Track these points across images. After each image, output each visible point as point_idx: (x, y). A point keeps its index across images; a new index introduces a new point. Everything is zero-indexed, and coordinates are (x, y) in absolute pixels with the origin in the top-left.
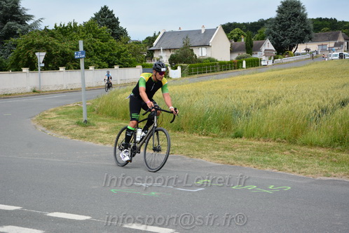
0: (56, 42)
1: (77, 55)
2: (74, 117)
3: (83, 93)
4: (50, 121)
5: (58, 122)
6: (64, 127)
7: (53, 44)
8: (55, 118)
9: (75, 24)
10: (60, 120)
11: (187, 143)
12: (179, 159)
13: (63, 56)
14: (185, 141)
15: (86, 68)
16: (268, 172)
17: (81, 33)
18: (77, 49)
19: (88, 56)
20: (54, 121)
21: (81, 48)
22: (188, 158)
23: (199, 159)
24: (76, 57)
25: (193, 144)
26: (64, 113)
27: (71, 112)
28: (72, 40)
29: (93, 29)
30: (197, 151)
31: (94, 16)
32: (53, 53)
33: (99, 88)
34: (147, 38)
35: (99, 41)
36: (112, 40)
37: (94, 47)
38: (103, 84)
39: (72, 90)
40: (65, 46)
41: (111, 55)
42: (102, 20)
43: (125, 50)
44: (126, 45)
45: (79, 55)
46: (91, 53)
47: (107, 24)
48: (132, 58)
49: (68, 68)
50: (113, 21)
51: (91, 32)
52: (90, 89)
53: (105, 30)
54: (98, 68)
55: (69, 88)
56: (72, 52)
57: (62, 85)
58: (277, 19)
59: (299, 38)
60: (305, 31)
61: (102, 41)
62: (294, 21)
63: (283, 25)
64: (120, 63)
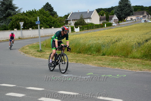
1: (37, 23)
2: (36, 48)
3: (40, 38)
4: (26, 50)
6: (32, 53)
7: (27, 19)
9: (35, 10)
10: (30, 50)
11: (83, 58)
12: (80, 65)
13: (31, 24)
14: (82, 57)
15: (41, 28)
16: (116, 69)
17: (38, 14)
18: (37, 20)
19: (41, 23)
20: (28, 50)
21: (38, 20)
22: (83, 64)
23: (88, 65)
25: (85, 59)
26: (32, 47)
27: (34, 46)
28: (34, 17)
29: (43, 12)
30: (87, 61)
31: (43, 7)
32: (27, 22)
33: (46, 36)
34: (65, 15)
35: (45, 17)
36: (51, 16)
37: (43, 19)
38: (47, 35)
39: (35, 38)
40: (31, 19)
41: (50, 23)
42: (46, 9)
43: (56, 21)
44: (57, 19)
45: (38, 23)
46: (42, 22)
47: (48, 10)
48: (59, 24)
49: (33, 28)
50: (51, 9)
51: (42, 13)
52: (42, 37)
53: (48, 12)
54: (46, 28)
55: (34, 37)
56: (35, 22)
57: (31, 36)
58: (119, 6)
59: (128, 14)
60: (130, 11)
61: (47, 17)
62: (126, 7)
63: (121, 9)
64: (54, 26)
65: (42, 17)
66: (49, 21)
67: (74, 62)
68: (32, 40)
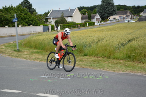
0: (3, 14)
1: (14, 20)
2: (12, 48)
3: (17, 37)
4: (1, 50)
5: (5, 50)
6: (8, 52)
7: (2, 15)
8: (4, 48)
9: (12, 6)
10: (6, 49)
13: (7, 21)
15: (18, 26)
16: (98, 71)
17: (15, 10)
18: (14, 18)
19: (18, 21)
20: (3, 49)
21: (16, 17)
24: (13, 21)
26: (8, 46)
27: (11, 45)
28: (11, 13)
29: (21, 9)
31: (21, 3)
32: (2, 19)
33: (23, 35)
34: (45, 13)
35: (23, 14)
36: (29, 14)
37: (21, 17)
38: (25, 33)
39: (11, 36)
40: (7, 16)
41: (29, 20)
42: (24, 5)
43: (35, 18)
44: (36, 16)
45: (15, 20)
46: (20, 19)
47: (27, 7)
48: (38, 22)
49: (9, 26)
50: (30, 5)
51: (19, 10)
52: (20, 35)
53: (26, 9)
54: (24, 26)
55: (10, 35)
56: (11, 19)
57: (7, 34)
58: (101, 5)
59: (111, 13)
60: (113, 10)
61: (25, 14)
62: (109, 6)
63: (104, 8)
64: (33, 24)
65: (19, 14)
66: (27, 18)
68: (8, 38)
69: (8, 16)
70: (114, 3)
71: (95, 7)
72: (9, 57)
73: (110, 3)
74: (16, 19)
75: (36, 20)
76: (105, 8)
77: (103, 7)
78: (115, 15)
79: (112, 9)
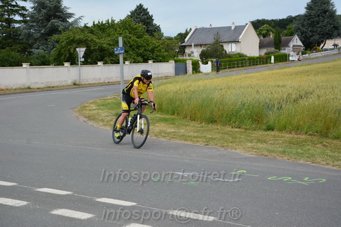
0: (94, 38)
1: (117, 51)
2: (112, 108)
3: (121, 86)
4: (90, 112)
5: (98, 114)
6: (104, 118)
7: (92, 40)
8: (95, 110)
9: (113, 21)
10: (100, 111)
11: (221, 135)
13: (101, 52)
14: (219, 133)
15: (124, 62)
16: (301, 165)
17: (118, 30)
19: (126, 52)
20: (94, 112)
21: (121, 44)
23: (233, 150)
24: (116, 52)
25: (226, 136)
26: (103, 105)
27: (108, 104)
28: (109, 36)
29: (129, 25)
30: (231, 142)
31: (130, 14)
32: (92, 48)
34: (179, 34)
35: (134, 38)
36: (147, 36)
37: (129, 43)
39: (109, 84)
40: (102, 41)
41: (146, 50)
42: (137, 18)
43: (159, 46)
44: (161, 42)
45: (119, 50)
46: (127, 48)
47: (142, 21)
48: (166, 54)
49: (105, 63)
50: (148, 18)
51: (127, 29)
53: (141, 27)
54: (134, 62)
55: (106, 81)
56: (110, 47)
57: (100, 79)
58: (305, 15)
59: (327, 34)
60: (334, 27)
61: (138, 38)
62: (323, 17)
63: (312, 22)
64: (153, 58)
65: (127, 37)
66: (142, 46)
67: (201, 143)
68: (102, 88)
69: (104, 42)
70: (335, 11)
71: (290, 20)
72: (105, 128)
73: (325, 12)
74: (122, 49)
75: (160, 50)
76: (314, 21)
77: (308, 20)
78: (336, 38)
79: (331, 24)
